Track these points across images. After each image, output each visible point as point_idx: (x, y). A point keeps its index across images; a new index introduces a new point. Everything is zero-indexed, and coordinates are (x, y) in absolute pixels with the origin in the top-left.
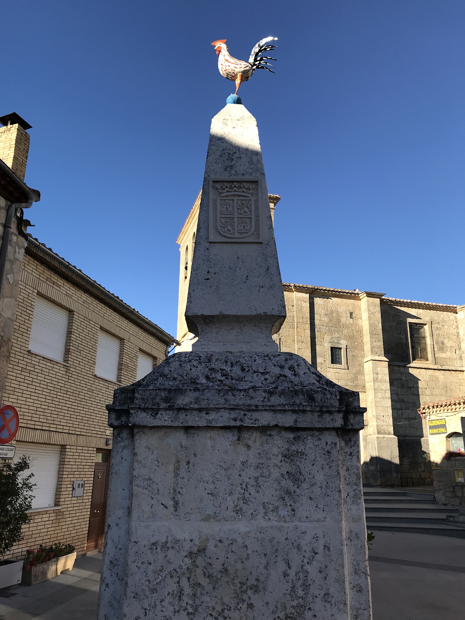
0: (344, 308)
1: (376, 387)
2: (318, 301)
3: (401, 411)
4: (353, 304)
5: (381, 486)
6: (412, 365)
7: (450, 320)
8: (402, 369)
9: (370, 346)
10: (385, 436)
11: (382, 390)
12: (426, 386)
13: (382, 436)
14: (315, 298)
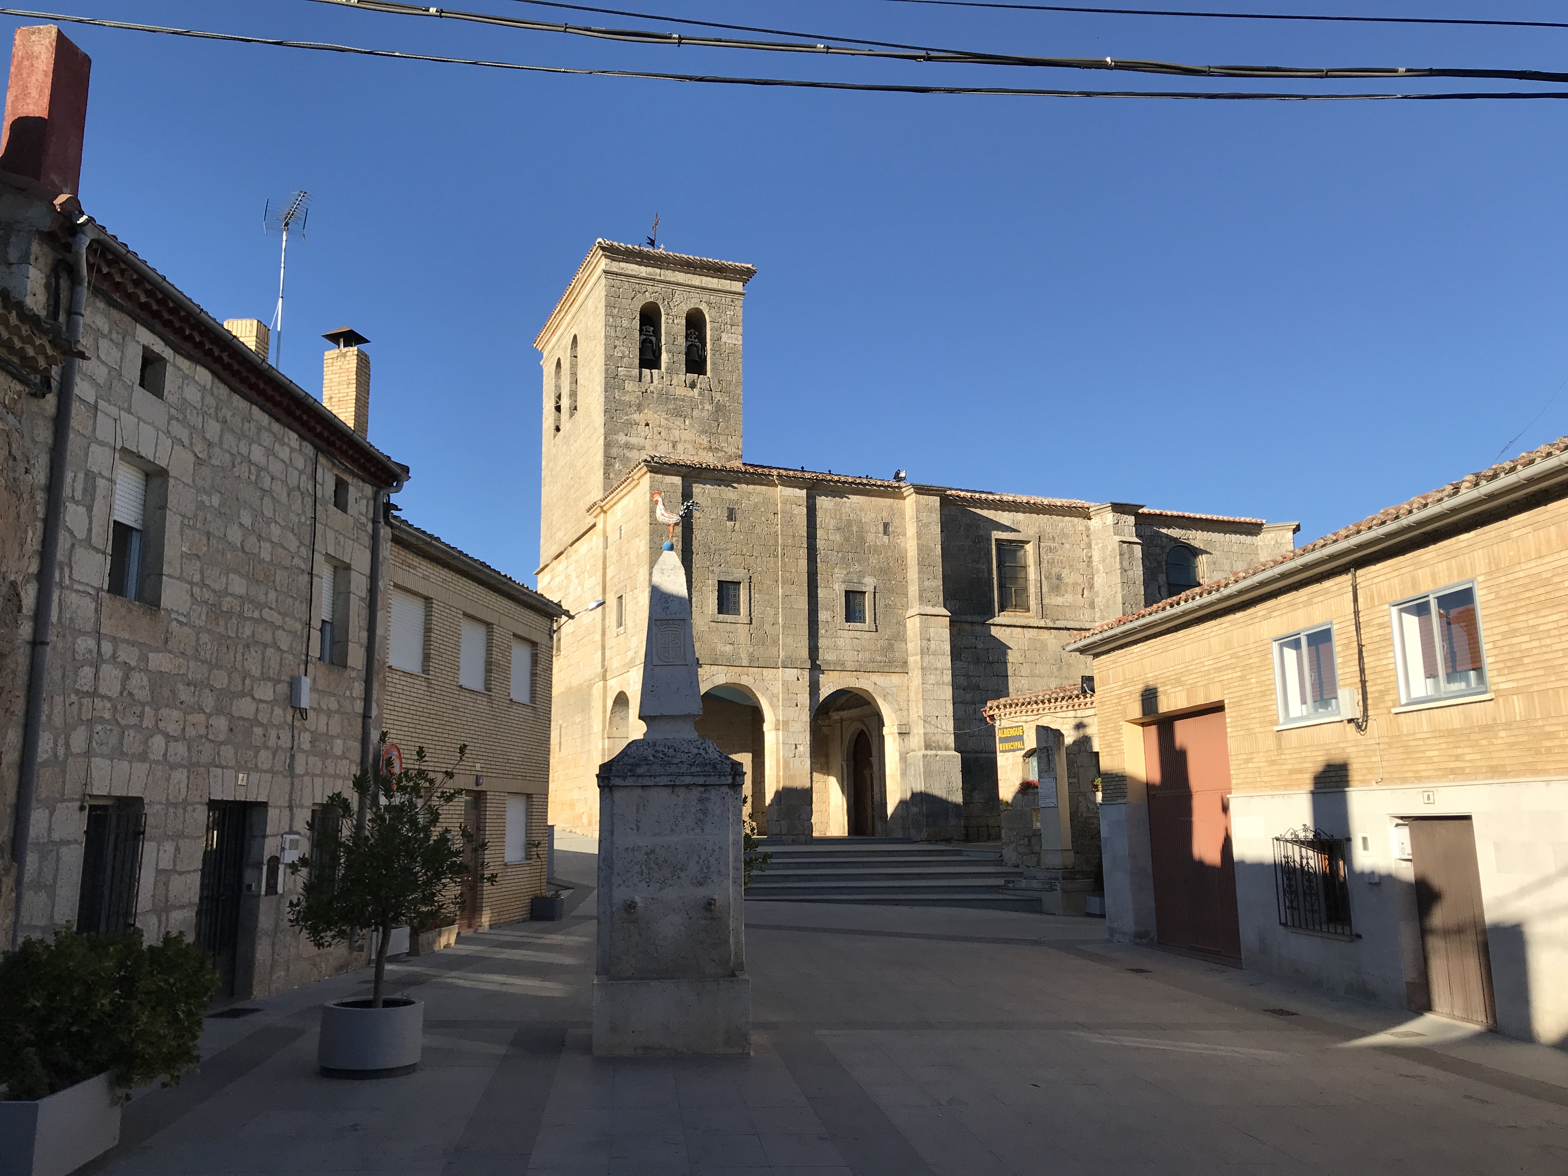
0: (873, 516)
1: (925, 665)
2: (824, 503)
3: (973, 706)
4: (891, 506)
5: (929, 841)
6: (997, 620)
7: (1075, 533)
8: (978, 629)
9: (917, 587)
10: (939, 752)
11: (936, 669)
12: (1021, 660)
13: (933, 752)
14: (818, 498)
